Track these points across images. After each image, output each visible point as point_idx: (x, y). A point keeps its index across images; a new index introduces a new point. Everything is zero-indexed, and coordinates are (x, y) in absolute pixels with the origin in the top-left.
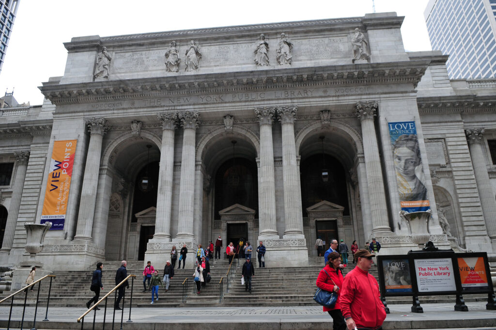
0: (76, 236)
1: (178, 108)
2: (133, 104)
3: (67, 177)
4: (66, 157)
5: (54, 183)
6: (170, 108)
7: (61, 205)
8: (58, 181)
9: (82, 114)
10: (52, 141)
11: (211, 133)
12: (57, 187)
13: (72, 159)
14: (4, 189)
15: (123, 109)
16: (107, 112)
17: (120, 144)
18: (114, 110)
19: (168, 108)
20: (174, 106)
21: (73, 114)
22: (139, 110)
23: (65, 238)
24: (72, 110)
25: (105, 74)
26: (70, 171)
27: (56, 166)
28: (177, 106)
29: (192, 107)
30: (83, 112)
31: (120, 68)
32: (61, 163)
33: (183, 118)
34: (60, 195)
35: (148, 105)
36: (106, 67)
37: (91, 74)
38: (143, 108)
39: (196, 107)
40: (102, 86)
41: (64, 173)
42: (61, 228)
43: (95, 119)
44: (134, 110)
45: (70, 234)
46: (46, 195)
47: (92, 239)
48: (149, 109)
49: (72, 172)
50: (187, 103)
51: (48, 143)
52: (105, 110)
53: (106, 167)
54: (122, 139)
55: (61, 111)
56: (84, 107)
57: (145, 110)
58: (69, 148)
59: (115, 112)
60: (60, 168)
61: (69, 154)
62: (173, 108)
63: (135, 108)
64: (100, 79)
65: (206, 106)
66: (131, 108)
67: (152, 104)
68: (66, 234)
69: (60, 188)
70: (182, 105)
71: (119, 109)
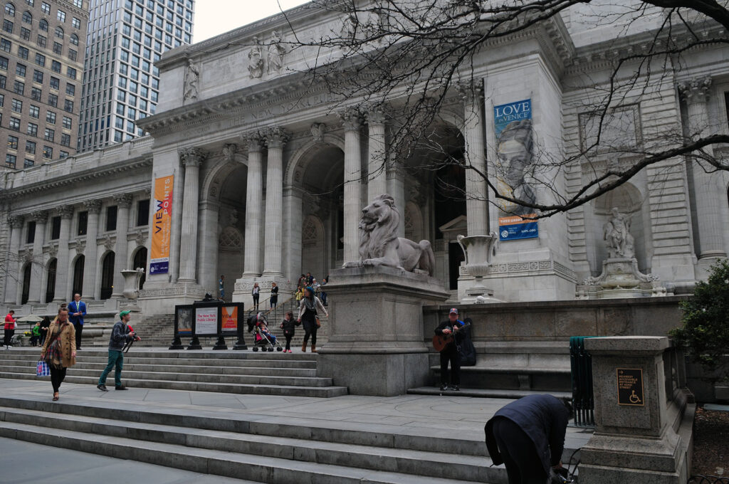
0: (180, 278)
1: (260, 124)
2: (219, 125)
3: (168, 217)
4: (166, 196)
5: (158, 225)
6: (253, 125)
7: (165, 247)
8: (161, 222)
9: (175, 145)
10: (153, 179)
11: (301, 148)
12: (160, 229)
13: (171, 196)
14: (143, 229)
15: (210, 133)
16: (197, 139)
17: (218, 173)
18: (202, 136)
19: (250, 126)
20: (256, 122)
21: (169, 146)
22: (224, 133)
23: (170, 281)
24: (167, 142)
25: (193, 94)
26: (170, 210)
27: (158, 206)
28: (259, 121)
29: (273, 120)
30: (176, 142)
31: (208, 82)
32: (162, 203)
33: (265, 136)
34: (164, 237)
35: (233, 125)
36: (194, 84)
37: (182, 96)
38: (228, 129)
39: (278, 119)
40: (186, 110)
41: (165, 213)
42: (166, 271)
43: (186, 150)
44: (219, 134)
45: (174, 276)
46: (153, 238)
47: (197, 280)
48: (234, 130)
49: (171, 211)
50: (269, 115)
51: (151, 180)
52: (195, 137)
53: (206, 201)
54: (219, 167)
55: (159, 144)
56: (177, 137)
57: (230, 131)
58: (167, 185)
59: (204, 138)
60: (161, 208)
61: (167, 192)
62: (255, 125)
63: (221, 131)
64: (190, 101)
65: (288, 117)
66: (217, 132)
67: (237, 123)
68: (171, 277)
69: (163, 230)
70: (264, 120)
71: (206, 135)
